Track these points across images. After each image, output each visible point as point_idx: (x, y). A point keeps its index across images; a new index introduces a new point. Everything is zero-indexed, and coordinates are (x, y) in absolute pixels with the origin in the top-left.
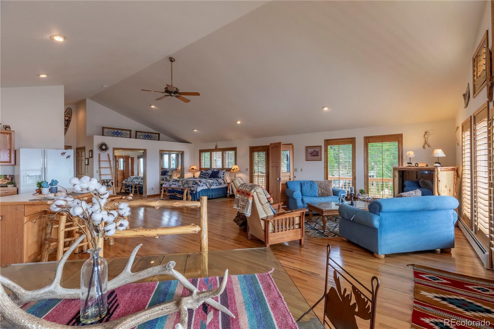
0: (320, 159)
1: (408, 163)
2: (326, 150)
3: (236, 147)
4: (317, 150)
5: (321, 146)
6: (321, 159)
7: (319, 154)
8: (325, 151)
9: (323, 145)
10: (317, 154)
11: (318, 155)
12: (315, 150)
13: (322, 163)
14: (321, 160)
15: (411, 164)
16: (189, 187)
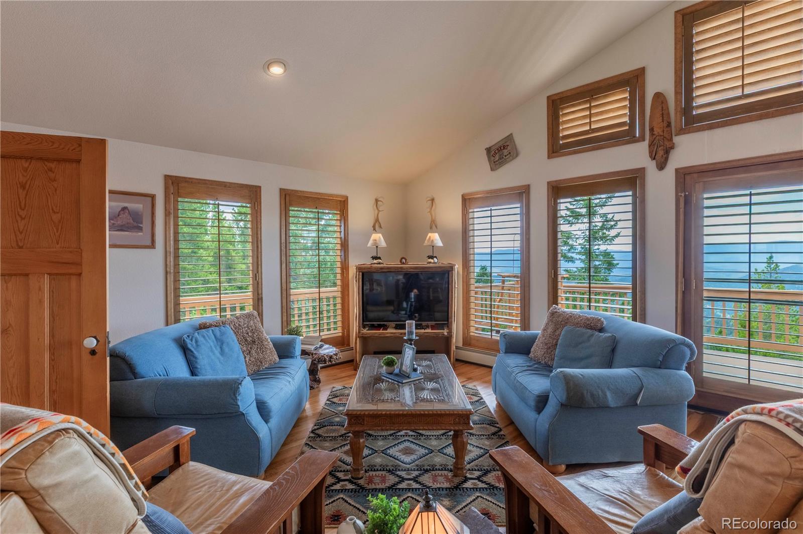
0: (149, 243)
1: (374, 258)
2: (172, 213)
4: (136, 206)
5: (153, 197)
6: (153, 241)
7: (146, 225)
8: (167, 214)
9: (159, 191)
10: (135, 224)
11: (140, 229)
12: (124, 209)
13: (155, 259)
14: (152, 246)
15: (380, 258)
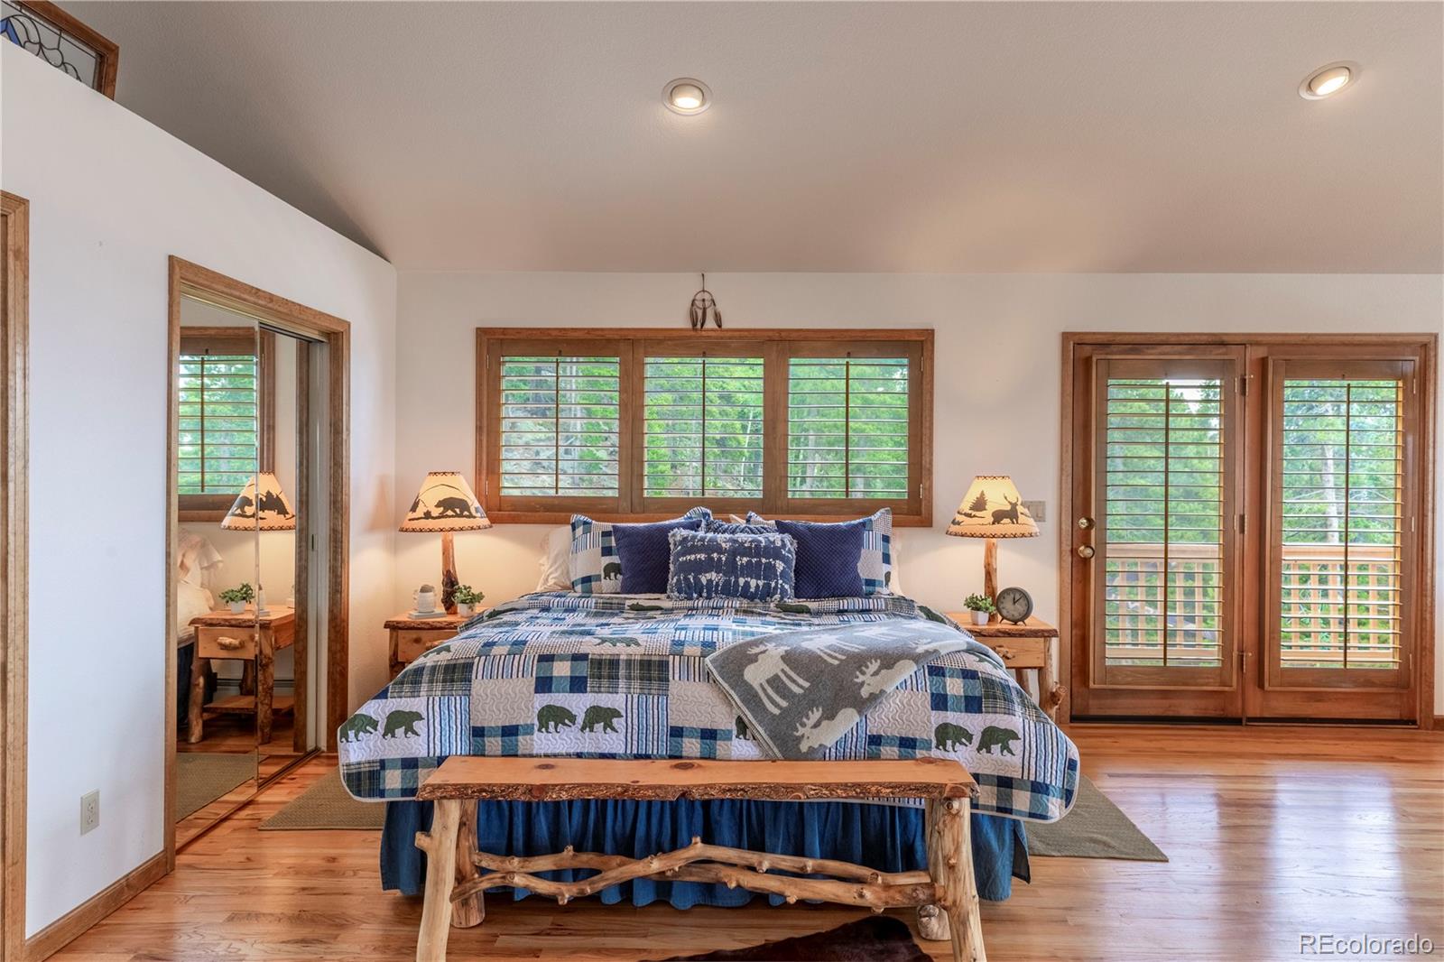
3: (931, 333)
16: (875, 740)
